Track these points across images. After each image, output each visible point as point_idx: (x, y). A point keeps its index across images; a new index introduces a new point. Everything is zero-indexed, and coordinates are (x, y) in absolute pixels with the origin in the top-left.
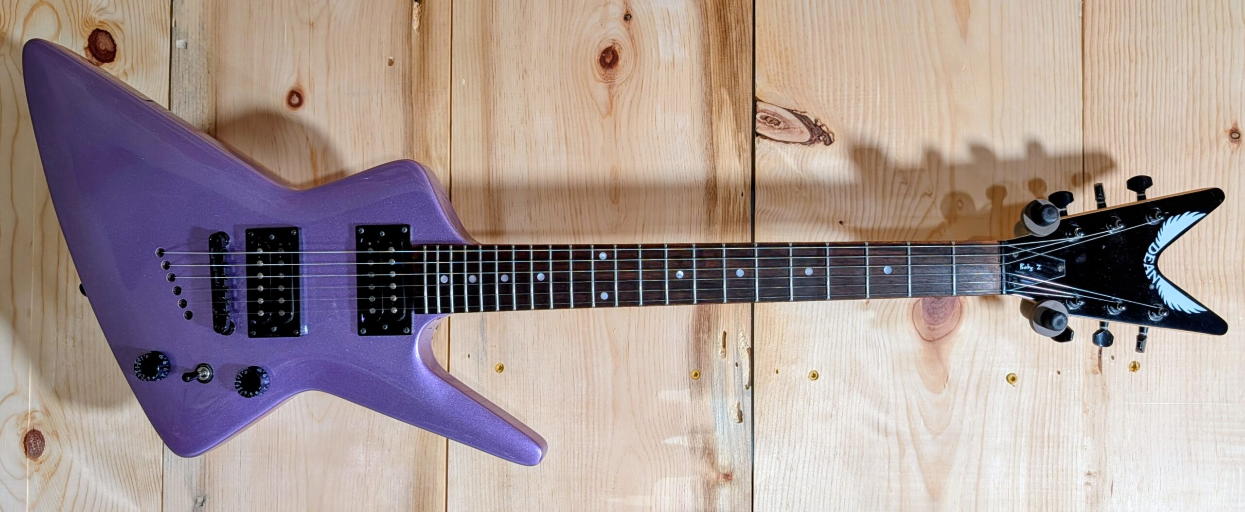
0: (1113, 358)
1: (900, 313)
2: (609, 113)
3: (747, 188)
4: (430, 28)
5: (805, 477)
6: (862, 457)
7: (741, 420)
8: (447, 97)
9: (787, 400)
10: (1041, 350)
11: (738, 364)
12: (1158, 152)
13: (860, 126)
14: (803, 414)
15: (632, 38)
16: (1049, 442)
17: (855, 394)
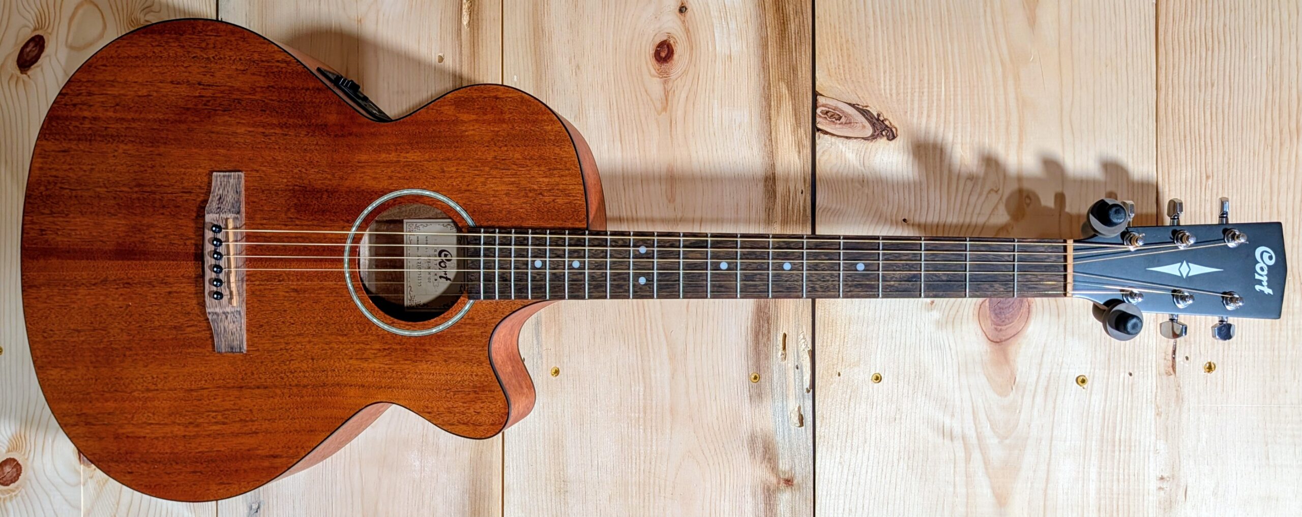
0: (1187, 358)
1: (965, 314)
2: (665, 109)
3: (807, 185)
4: (480, 24)
5: (868, 482)
6: (927, 461)
7: (802, 424)
9: (849, 403)
10: (1112, 352)
11: (799, 367)
12: (1235, 143)
13: (924, 121)
14: (866, 418)
15: (687, 31)
16: (1120, 446)
17: (919, 396)
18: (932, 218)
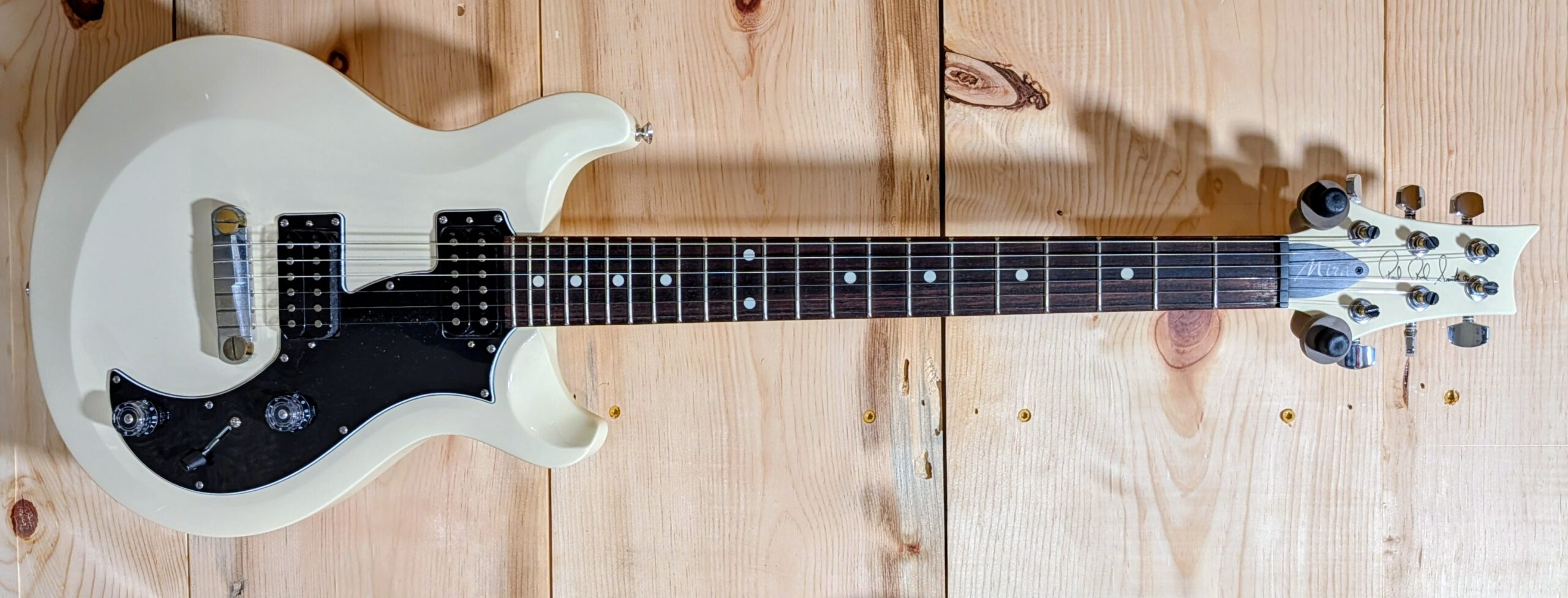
0: (1423, 386)
1: (1138, 331)
2: (750, 72)
3: (934, 169)
5: (1015, 548)
6: (1089, 521)
7: (930, 475)
8: (535, 55)
9: (990, 448)
10: (1326, 379)
11: (925, 402)
12: (1487, 107)
13: (1084, 82)
14: (1012, 467)
16: (1337, 500)
17: (1079, 438)
18: (1095, 210)
